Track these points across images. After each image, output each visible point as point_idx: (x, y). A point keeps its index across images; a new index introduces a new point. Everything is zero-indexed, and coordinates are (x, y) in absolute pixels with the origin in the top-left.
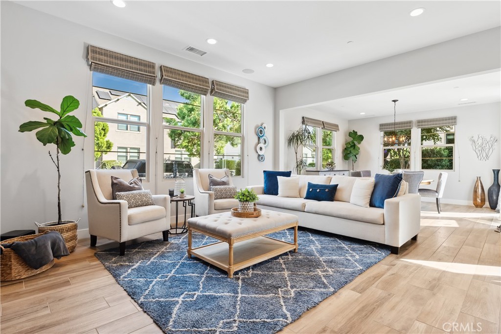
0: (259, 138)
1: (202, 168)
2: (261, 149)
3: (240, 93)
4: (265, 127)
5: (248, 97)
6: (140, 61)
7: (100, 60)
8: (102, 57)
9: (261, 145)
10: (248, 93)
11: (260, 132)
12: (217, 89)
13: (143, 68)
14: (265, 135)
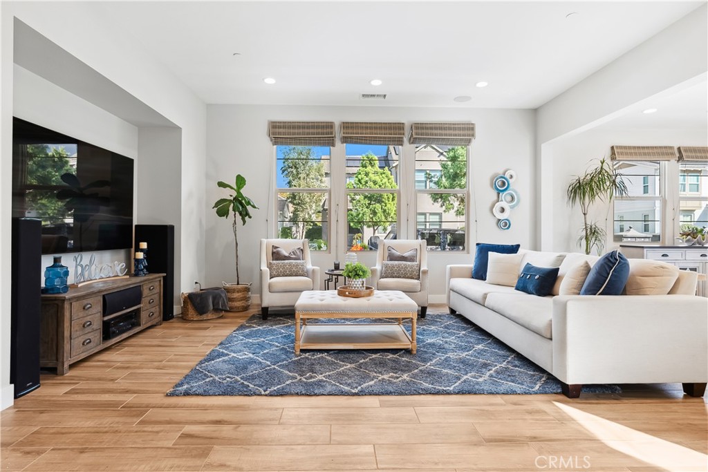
0: (499, 194)
1: (399, 239)
2: (503, 210)
3: (457, 132)
4: (511, 177)
5: (473, 135)
6: (318, 124)
7: (279, 134)
8: (281, 130)
9: (503, 204)
10: (473, 129)
11: (501, 185)
12: (416, 134)
13: (320, 130)
14: (511, 188)
